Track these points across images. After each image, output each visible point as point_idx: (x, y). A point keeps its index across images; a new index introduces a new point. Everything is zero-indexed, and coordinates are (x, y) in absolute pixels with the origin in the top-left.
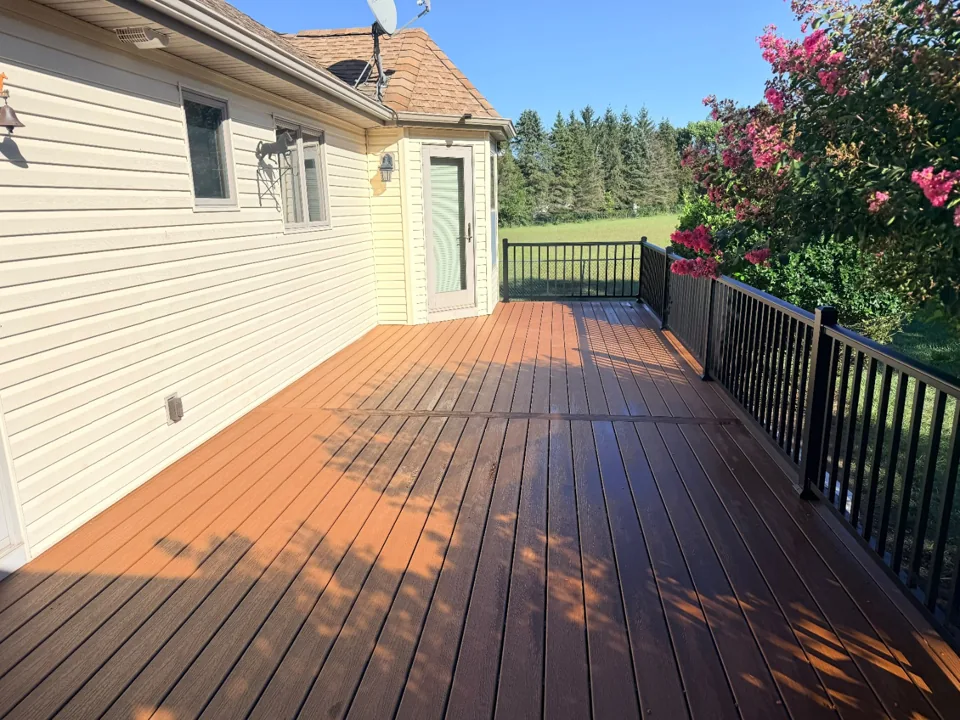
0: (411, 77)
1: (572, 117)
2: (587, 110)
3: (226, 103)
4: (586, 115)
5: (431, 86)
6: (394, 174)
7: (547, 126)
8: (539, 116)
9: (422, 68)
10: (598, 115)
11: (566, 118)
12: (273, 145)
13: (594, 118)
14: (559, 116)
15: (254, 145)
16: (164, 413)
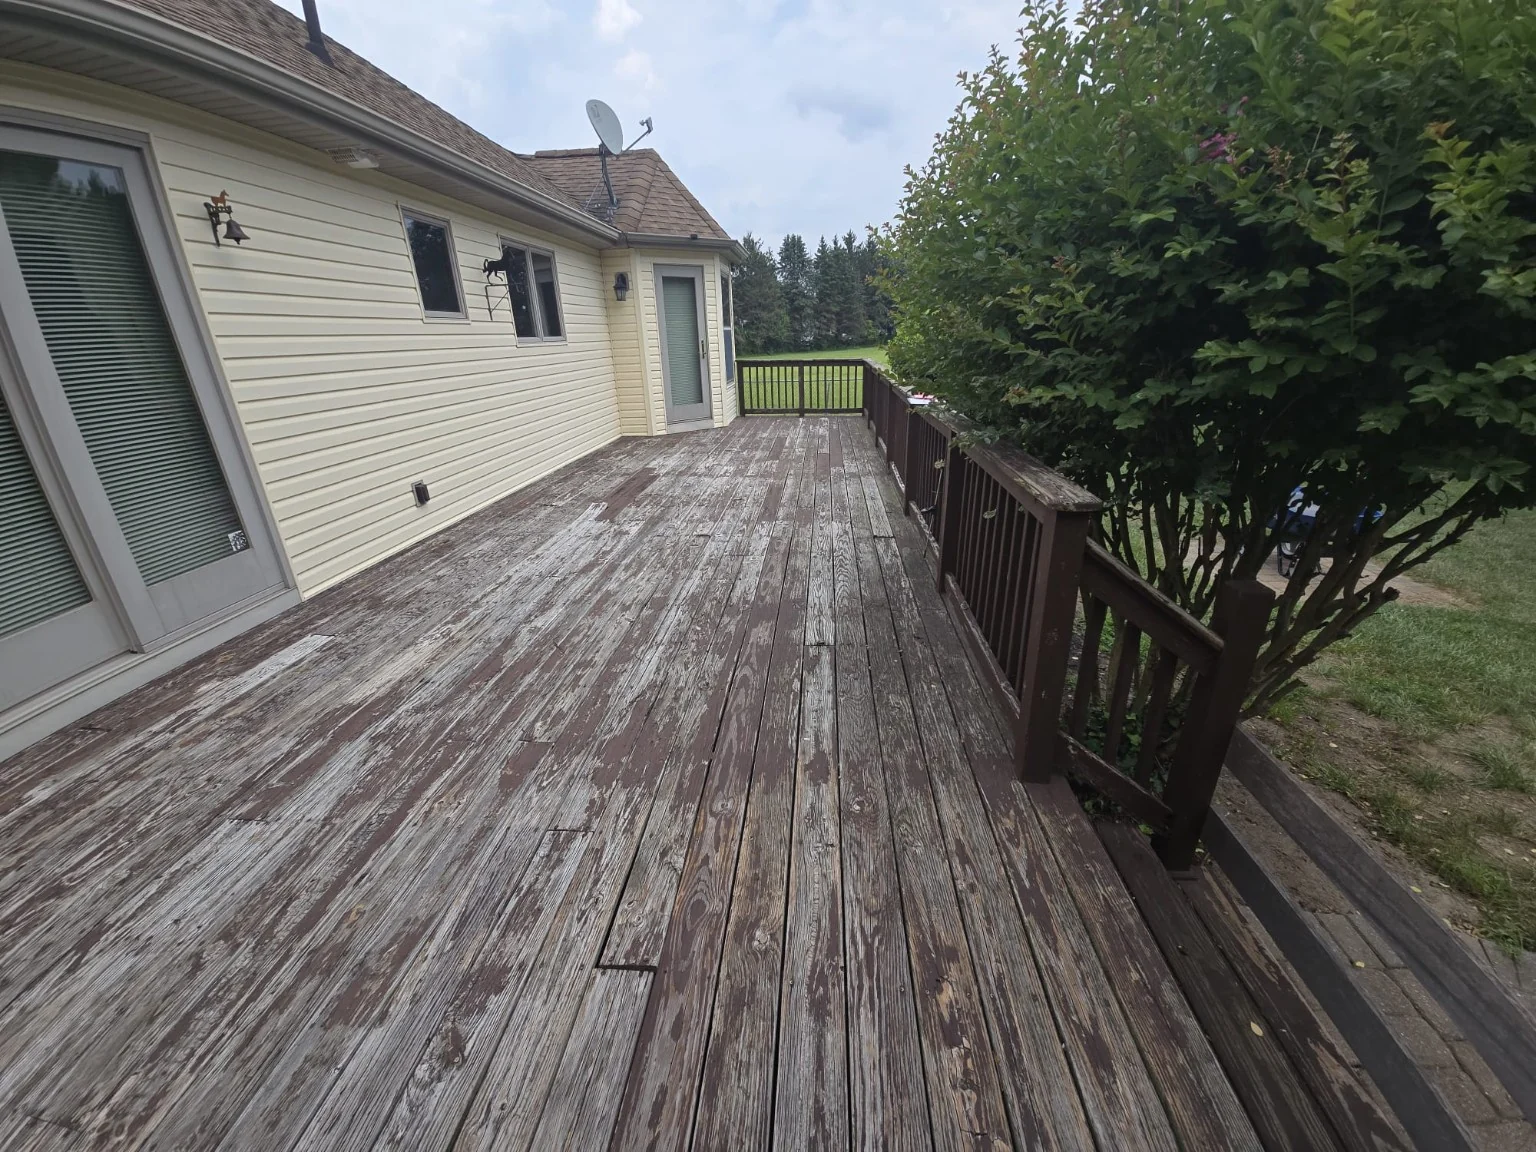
0: (641, 199)
1: (835, 243)
2: (850, 235)
3: (448, 222)
4: (849, 240)
5: (661, 207)
6: (628, 294)
7: (812, 251)
8: (803, 240)
9: (653, 189)
10: (861, 240)
11: (830, 245)
12: (498, 262)
13: (856, 244)
14: (822, 241)
15: (480, 263)
16: (411, 497)
